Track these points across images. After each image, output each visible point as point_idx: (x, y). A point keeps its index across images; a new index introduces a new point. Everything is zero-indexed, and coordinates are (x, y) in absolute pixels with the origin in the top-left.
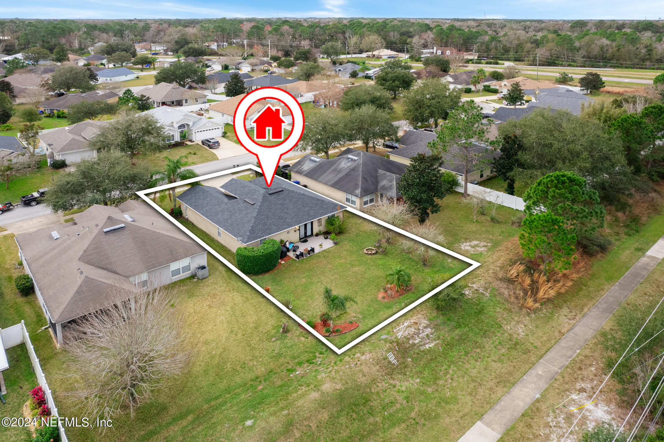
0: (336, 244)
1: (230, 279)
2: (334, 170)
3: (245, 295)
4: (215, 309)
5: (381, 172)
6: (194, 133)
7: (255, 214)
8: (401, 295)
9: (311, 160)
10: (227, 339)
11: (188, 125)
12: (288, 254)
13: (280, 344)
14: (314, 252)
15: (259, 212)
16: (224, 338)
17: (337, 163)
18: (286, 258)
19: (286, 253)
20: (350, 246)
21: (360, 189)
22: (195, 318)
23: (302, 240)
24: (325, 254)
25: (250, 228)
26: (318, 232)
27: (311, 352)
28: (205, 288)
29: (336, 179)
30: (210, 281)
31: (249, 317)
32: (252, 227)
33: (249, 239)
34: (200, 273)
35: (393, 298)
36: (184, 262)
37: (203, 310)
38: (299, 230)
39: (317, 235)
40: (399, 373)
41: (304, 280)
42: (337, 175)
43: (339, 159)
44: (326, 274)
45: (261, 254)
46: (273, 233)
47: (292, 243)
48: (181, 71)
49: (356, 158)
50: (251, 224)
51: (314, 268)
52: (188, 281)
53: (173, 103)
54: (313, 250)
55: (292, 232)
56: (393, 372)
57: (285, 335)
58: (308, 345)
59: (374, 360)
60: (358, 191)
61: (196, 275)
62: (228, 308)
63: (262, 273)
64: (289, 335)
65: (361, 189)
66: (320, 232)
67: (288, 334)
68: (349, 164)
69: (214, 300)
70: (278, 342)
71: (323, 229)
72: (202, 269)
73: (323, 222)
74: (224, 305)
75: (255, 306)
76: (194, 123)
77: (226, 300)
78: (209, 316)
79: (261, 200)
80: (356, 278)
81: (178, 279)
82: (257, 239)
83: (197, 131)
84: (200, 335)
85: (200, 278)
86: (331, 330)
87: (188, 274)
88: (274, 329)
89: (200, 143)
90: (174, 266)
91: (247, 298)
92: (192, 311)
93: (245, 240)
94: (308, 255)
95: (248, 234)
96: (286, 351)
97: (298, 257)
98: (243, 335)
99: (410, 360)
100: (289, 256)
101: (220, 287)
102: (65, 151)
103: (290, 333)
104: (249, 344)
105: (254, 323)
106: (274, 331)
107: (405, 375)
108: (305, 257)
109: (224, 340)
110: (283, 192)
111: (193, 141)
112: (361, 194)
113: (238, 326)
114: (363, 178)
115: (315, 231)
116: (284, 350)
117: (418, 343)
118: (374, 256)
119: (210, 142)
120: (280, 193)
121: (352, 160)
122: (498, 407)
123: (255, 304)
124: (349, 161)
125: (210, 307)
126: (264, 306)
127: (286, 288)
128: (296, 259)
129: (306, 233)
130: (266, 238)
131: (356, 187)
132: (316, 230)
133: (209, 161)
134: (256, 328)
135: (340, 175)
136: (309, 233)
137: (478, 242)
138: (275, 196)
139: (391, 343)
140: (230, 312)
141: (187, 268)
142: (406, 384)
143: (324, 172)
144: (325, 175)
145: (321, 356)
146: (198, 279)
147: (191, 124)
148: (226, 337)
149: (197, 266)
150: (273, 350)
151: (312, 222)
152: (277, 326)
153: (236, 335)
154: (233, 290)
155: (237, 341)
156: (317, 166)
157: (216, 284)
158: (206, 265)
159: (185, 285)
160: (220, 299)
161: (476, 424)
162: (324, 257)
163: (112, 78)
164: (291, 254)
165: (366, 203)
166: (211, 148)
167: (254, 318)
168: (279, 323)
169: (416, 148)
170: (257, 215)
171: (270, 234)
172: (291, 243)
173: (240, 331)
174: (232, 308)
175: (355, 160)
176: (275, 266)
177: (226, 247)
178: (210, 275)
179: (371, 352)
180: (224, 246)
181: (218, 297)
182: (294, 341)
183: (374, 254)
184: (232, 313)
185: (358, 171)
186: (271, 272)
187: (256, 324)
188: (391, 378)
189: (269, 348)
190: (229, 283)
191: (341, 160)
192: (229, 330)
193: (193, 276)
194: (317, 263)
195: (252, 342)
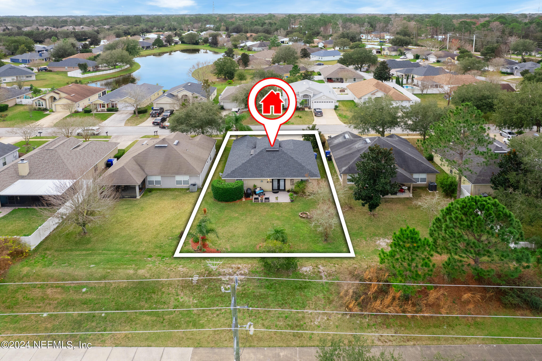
0: (292, 201)
2: (349, 148)
6: (312, 102)
9: (344, 136)
11: (310, 96)
13: (170, 242)
15: (248, 161)
16: (154, 225)
17: (355, 143)
18: (248, 198)
20: (298, 207)
21: (347, 167)
23: (275, 191)
24: (275, 205)
26: (290, 190)
28: (186, 197)
29: (343, 155)
30: (193, 195)
32: (235, 169)
33: (227, 176)
34: (191, 188)
36: (186, 178)
38: (272, 182)
40: (190, 290)
42: (346, 152)
46: (245, 178)
49: (369, 142)
50: (236, 167)
52: (185, 190)
53: (338, 80)
55: (265, 182)
56: (187, 287)
59: (183, 273)
60: (344, 169)
66: (292, 189)
68: (361, 145)
70: (170, 240)
72: (193, 186)
73: (296, 183)
79: (257, 153)
81: (179, 187)
90: (179, 178)
94: (263, 202)
95: (229, 172)
99: (206, 287)
100: (250, 198)
101: (193, 200)
102: (225, 100)
104: (158, 234)
106: (176, 234)
107: (192, 293)
108: (260, 202)
109: (152, 227)
111: (311, 109)
112: (344, 171)
115: (288, 188)
117: (224, 280)
120: (275, 152)
122: (217, 350)
124: (363, 143)
128: (253, 201)
129: (279, 186)
131: (346, 165)
133: (304, 124)
135: (348, 153)
136: (282, 187)
138: (269, 153)
139: (206, 270)
141: (186, 182)
142: (187, 299)
151: (285, 180)
156: (343, 142)
161: (190, 348)
162: (272, 207)
163: (323, 58)
166: (315, 116)
170: (245, 162)
172: (261, 190)
175: (367, 143)
179: (188, 268)
183: (303, 217)
186: (229, 203)
188: (182, 290)
191: (360, 141)
194: (261, 208)
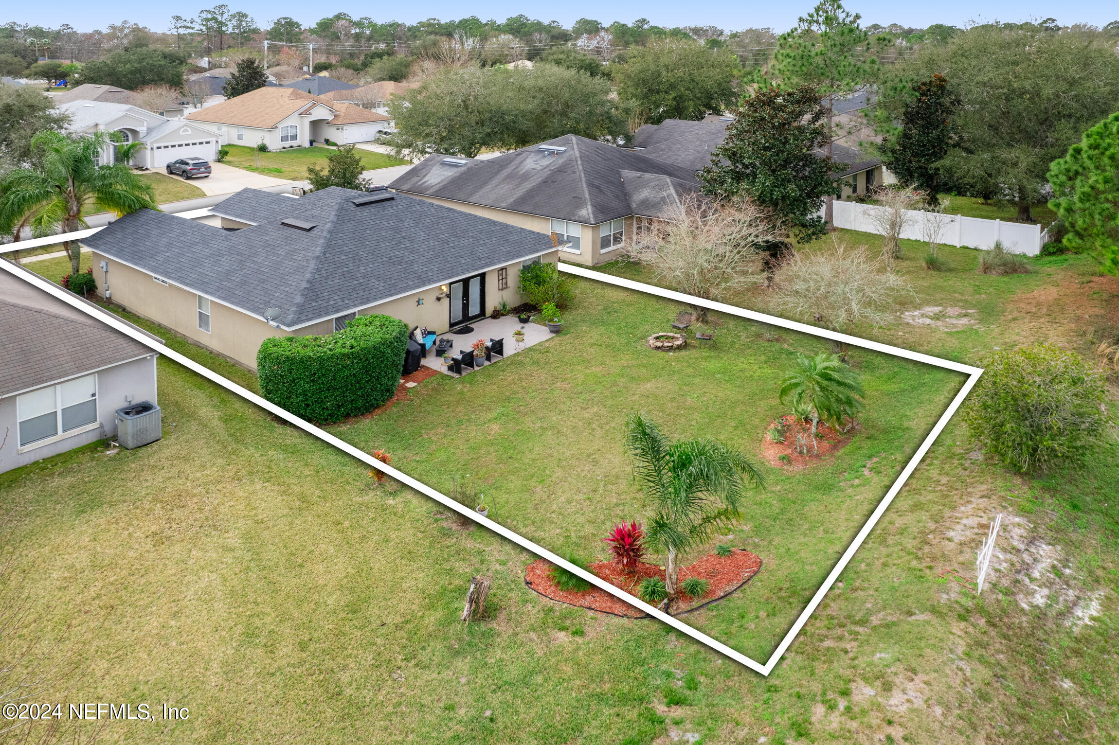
0: (557, 330)
1: (237, 441)
2: (509, 177)
3: (297, 489)
4: (177, 548)
5: (628, 174)
6: (149, 147)
7: (318, 251)
8: (835, 447)
9: (444, 164)
10: (230, 670)
11: (134, 132)
12: (424, 362)
13: (474, 671)
14: (500, 352)
15: (329, 246)
16: (215, 666)
17: (516, 162)
18: (418, 374)
19: (419, 361)
20: (601, 335)
21: (589, 207)
22: (93, 591)
23: (457, 327)
24: (537, 356)
25: (304, 285)
26: (500, 307)
27: (624, 699)
28: (147, 475)
29: (519, 193)
30: (166, 453)
31: (321, 568)
32: (308, 281)
33: (302, 314)
34: (130, 427)
35: (818, 456)
36: (73, 391)
37: (131, 554)
38: (449, 296)
39: (496, 315)
41: (495, 427)
42: (519, 184)
43: (519, 155)
44: (563, 407)
45: (345, 351)
46: (375, 300)
47: (430, 333)
48: (128, 66)
49: (563, 149)
50: (308, 276)
51: (515, 393)
52: (88, 455)
54: (498, 347)
55: (430, 301)
57: (483, 626)
58: (597, 663)
59: (948, 708)
60: (587, 212)
61: (115, 438)
62: (233, 539)
63: (347, 416)
64: (498, 625)
65: (593, 206)
66: (504, 306)
67: (494, 625)
68: (546, 162)
69: (177, 513)
70: (462, 665)
71: (511, 298)
72: (138, 413)
73: (513, 277)
74: (215, 527)
75: (338, 523)
76: (150, 130)
77: (222, 509)
78: (152, 577)
79: (332, 217)
80: (663, 411)
81: (48, 453)
82: (327, 314)
83: (155, 145)
84: (104, 664)
85: (130, 444)
86: (669, 589)
87: (85, 433)
88: (431, 607)
89: (164, 172)
91: (303, 498)
92: (83, 559)
93: (290, 318)
94: (487, 363)
95: (298, 299)
96: (507, 706)
97: (456, 367)
98: (303, 647)
99: (1067, 684)
100: (428, 368)
101: (203, 467)
103: (503, 615)
104: (332, 688)
105: (341, 588)
106: (432, 619)
108: (476, 368)
109: (213, 680)
110: (393, 202)
111: (147, 169)
112: (595, 217)
113: (275, 607)
114: (590, 185)
115: (491, 305)
116: (495, 699)
118: (683, 353)
119: (187, 164)
120: (388, 203)
121: (551, 153)
123: (338, 518)
124: (544, 157)
125: (159, 539)
126: (374, 520)
127: (442, 456)
128: (450, 373)
129: (466, 307)
130: (354, 314)
131: (578, 202)
132: (493, 302)
133: (183, 198)
134: (353, 609)
135: (528, 185)
136: (474, 310)
137: (940, 308)
138: (371, 209)
139: (962, 618)
140: (238, 553)
141: (82, 413)
143: (485, 183)
144: (488, 187)
145: (678, 712)
146: (123, 447)
147: (142, 129)
148: (224, 663)
149: (121, 404)
150: (450, 708)
151: (483, 276)
152: (441, 594)
153: (270, 649)
154: (251, 473)
155: (278, 678)
156: (462, 174)
157: (186, 459)
158: (154, 400)
159: (70, 471)
160: (201, 510)
162: (537, 363)
164: (435, 364)
165: (605, 243)
166: (189, 178)
167: (342, 567)
168: (444, 581)
169: (678, 146)
170: (324, 254)
171: (368, 301)
172: (427, 333)
173: (286, 630)
174: (247, 537)
175: (559, 153)
176: (389, 391)
177: (225, 357)
178: (166, 434)
179: (914, 671)
180: (219, 355)
181: (192, 504)
182: (531, 654)
183: (679, 348)
184: (248, 556)
185: (574, 172)
186: (378, 411)
187: (352, 591)
189: (427, 700)
190: (234, 452)
191: (524, 155)
192: (240, 629)
193: (105, 442)
194: (520, 379)
195: (345, 678)
